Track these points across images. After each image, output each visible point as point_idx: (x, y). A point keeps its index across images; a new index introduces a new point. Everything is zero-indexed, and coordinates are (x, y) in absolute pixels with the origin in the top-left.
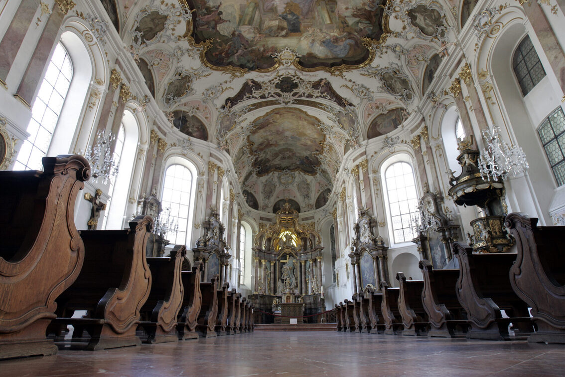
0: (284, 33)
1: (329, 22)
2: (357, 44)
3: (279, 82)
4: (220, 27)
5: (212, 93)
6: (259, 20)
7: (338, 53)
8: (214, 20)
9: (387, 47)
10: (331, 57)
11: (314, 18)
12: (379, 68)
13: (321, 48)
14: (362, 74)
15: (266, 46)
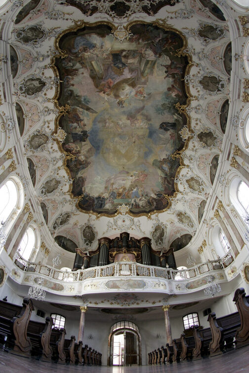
0: (124, 53)
1: (93, 62)
2: (69, 51)
3: (127, 12)
4: (169, 62)
5: (185, 14)
6: (142, 63)
7: (82, 40)
8: (172, 69)
9: (48, 56)
10: (86, 35)
11: (103, 65)
12: (48, 38)
13: (95, 42)
14: (59, 28)
15: (137, 43)
